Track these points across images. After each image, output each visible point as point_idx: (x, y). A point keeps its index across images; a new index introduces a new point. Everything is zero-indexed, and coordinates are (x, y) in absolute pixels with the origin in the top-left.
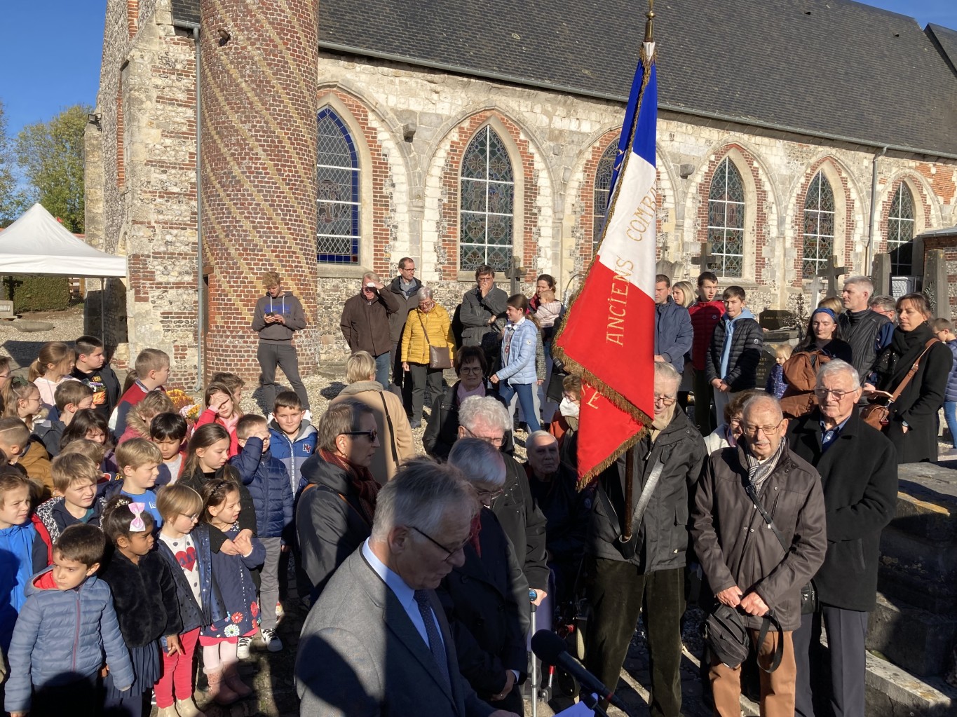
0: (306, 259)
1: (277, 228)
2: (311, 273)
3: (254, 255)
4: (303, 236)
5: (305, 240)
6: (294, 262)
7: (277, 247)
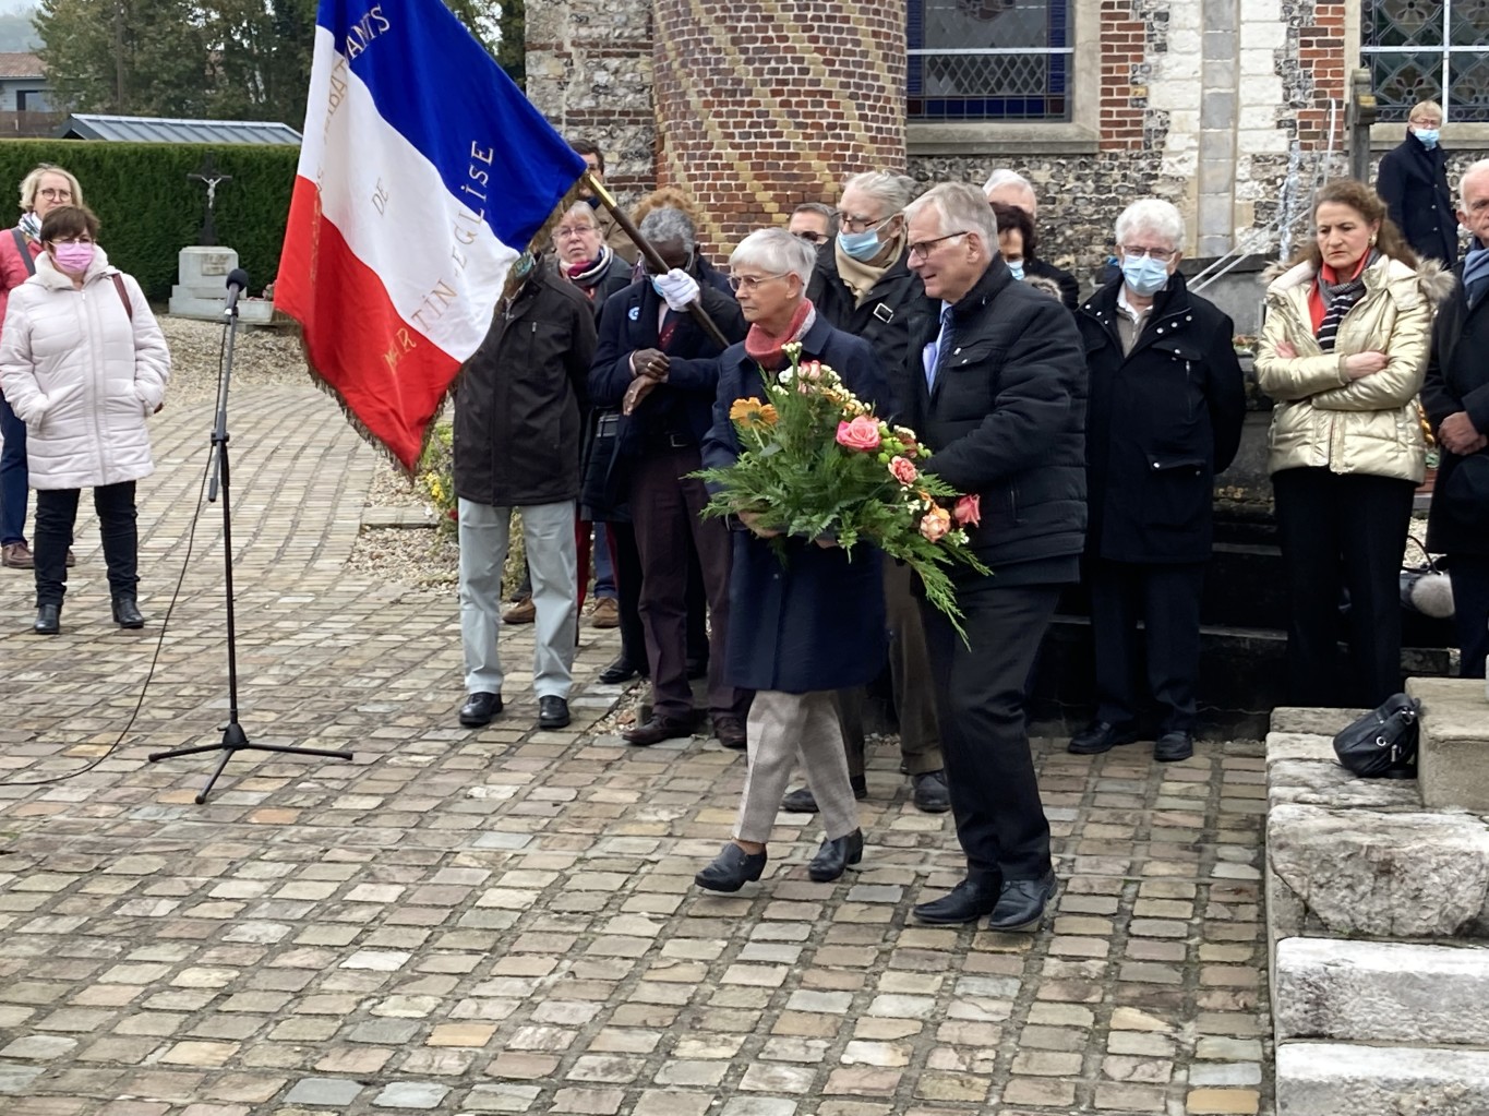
0: (860, 107)
1: (786, 39)
2: (873, 140)
3: (734, 103)
4: (853, 53)
5: (858, 64)
6: (827, 115)
7: (785, 83)
